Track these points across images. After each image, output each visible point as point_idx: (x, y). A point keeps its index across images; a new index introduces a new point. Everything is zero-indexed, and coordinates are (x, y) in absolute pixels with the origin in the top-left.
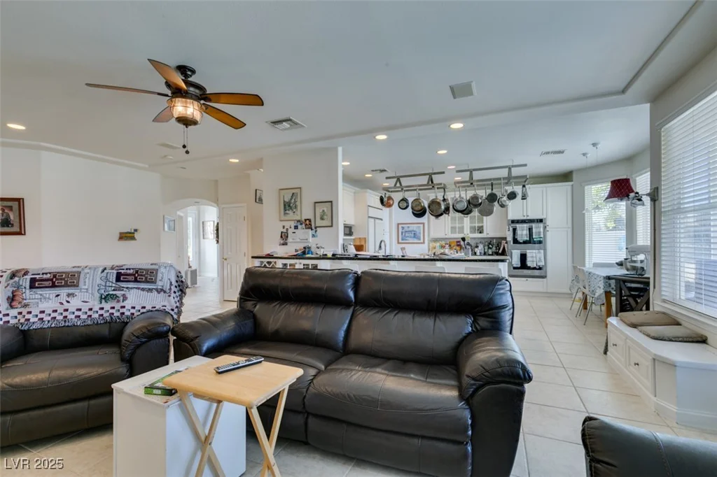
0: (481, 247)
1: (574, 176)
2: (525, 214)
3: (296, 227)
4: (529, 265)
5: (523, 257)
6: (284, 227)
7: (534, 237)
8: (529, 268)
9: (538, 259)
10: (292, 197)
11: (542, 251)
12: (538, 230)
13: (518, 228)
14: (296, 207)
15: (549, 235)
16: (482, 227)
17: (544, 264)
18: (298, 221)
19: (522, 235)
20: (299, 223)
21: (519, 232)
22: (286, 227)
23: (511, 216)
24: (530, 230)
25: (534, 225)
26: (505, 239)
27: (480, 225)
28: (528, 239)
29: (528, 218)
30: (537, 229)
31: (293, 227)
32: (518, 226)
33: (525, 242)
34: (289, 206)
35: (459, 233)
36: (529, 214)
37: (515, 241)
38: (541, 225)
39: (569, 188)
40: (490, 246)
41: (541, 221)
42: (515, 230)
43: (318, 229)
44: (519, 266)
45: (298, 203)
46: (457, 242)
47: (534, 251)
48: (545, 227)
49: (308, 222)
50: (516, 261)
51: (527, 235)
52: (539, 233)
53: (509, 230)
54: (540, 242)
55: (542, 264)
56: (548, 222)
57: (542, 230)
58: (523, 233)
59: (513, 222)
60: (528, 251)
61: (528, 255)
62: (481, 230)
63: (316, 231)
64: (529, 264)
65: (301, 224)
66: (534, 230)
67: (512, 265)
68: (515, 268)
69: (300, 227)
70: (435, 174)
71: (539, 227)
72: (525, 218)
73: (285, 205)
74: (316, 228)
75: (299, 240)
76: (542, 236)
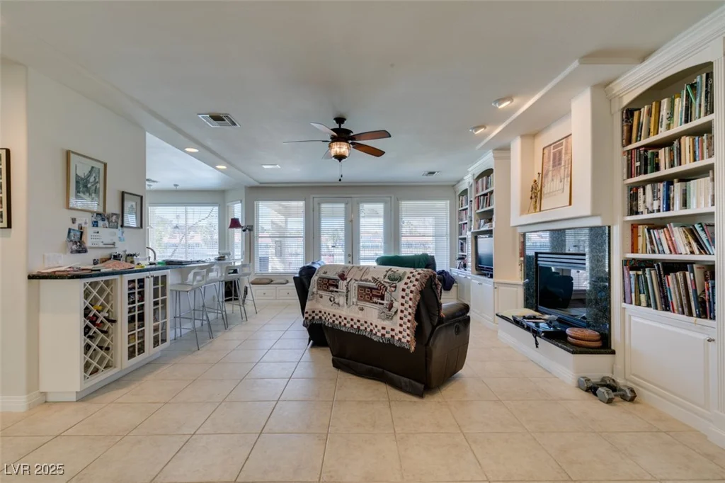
3: (95, 224)
6: (74, 221)
10: (90, 172)
14: (96, 191)
18: (98, 214)
20: (99, 218)
22: (78, 222)
31: (90, 224)
34: (86, 186)
43: (125, 229)
45: (100, 186)
49: (114, 217)
63: (123, 232)
65: (103, 220)
69: (101, 223)
73: (77, 182)
74: (122, 226)
75: (101, 245)
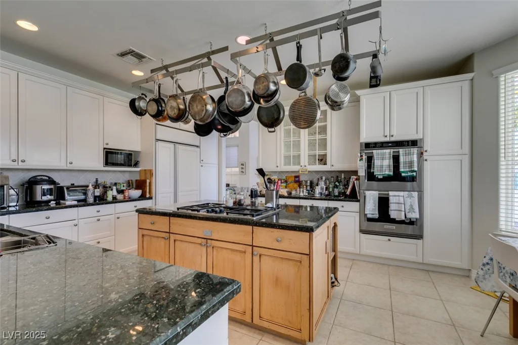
0: (322, 184)
1: (477, 63)
2: (387, 133)
4: (392, 217)
5: (384, 203)
7: (402, 170)
8: (394, 221)
9: (408, 207)
11: (415, 194)
12: (408, 159)
13: (375, 156)
15: (427, 166)
16: (326, 155)
17: (418, 216)
19: (382, 166)
21: (377, 162)
23: (365, 137)
24: (396, 159)
25: (401, 151)
26: (355, 173)
27: (322, 152)
28: (392, 173)
29: (393, 139)
30: (408, 157)
32: (376, 152)
33: (387, 179)
35: (294, 164)
36: (394, 133)
37: (371, 177)
38: (415, 150)
39: (466, 85)
40: (337, 183)
41: (414, 143)
42: (370, 159)
44: (377, 216)
46: (296, 177)
47: (402, 193)
48: (421, 154)
50: (371, 208)
51: (389, 166)
52: (411, 163)
53: (361, 160)
54: (413, 179)
55: (415, 215)
56: (427, 146)
57: (415, 158)
58: (383, 163)
59: (368, 145)
60: (391, 193)
61: (392, 200)
62: (323, 160)
64: (393, 214)
66: (402, 159)
67: (366, 215)
68: (370, 220)
70: (214, 52)
71: (409, 154)
72: (387, 139)
76: (416, 169)
